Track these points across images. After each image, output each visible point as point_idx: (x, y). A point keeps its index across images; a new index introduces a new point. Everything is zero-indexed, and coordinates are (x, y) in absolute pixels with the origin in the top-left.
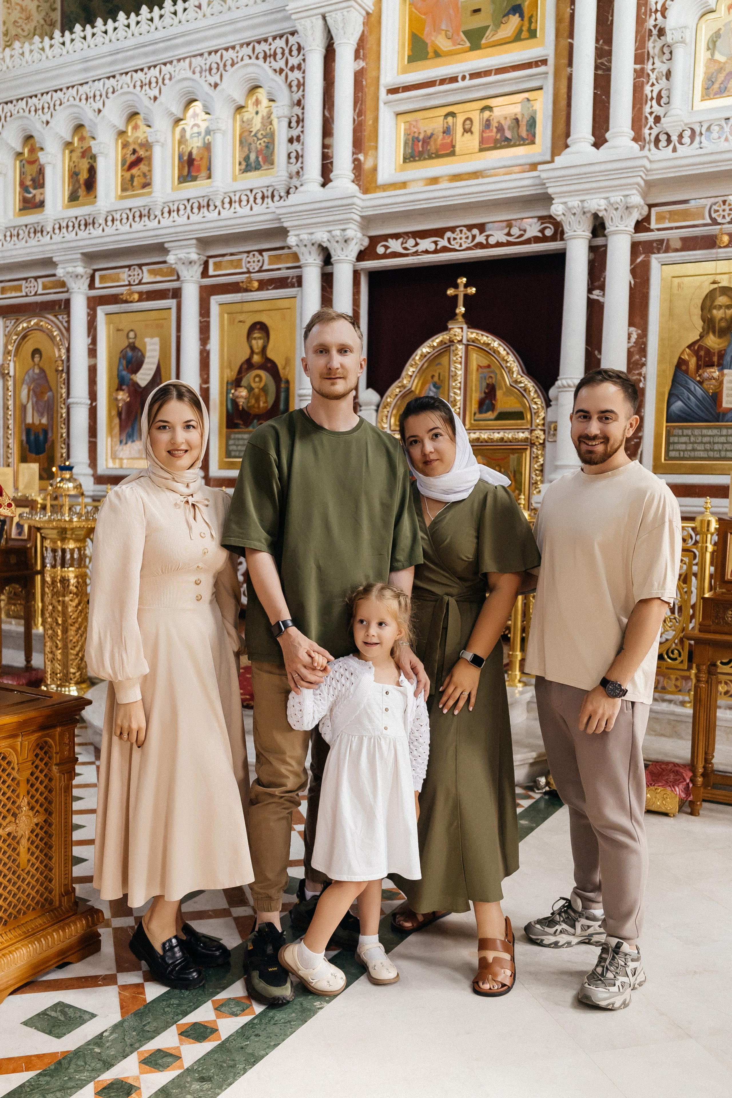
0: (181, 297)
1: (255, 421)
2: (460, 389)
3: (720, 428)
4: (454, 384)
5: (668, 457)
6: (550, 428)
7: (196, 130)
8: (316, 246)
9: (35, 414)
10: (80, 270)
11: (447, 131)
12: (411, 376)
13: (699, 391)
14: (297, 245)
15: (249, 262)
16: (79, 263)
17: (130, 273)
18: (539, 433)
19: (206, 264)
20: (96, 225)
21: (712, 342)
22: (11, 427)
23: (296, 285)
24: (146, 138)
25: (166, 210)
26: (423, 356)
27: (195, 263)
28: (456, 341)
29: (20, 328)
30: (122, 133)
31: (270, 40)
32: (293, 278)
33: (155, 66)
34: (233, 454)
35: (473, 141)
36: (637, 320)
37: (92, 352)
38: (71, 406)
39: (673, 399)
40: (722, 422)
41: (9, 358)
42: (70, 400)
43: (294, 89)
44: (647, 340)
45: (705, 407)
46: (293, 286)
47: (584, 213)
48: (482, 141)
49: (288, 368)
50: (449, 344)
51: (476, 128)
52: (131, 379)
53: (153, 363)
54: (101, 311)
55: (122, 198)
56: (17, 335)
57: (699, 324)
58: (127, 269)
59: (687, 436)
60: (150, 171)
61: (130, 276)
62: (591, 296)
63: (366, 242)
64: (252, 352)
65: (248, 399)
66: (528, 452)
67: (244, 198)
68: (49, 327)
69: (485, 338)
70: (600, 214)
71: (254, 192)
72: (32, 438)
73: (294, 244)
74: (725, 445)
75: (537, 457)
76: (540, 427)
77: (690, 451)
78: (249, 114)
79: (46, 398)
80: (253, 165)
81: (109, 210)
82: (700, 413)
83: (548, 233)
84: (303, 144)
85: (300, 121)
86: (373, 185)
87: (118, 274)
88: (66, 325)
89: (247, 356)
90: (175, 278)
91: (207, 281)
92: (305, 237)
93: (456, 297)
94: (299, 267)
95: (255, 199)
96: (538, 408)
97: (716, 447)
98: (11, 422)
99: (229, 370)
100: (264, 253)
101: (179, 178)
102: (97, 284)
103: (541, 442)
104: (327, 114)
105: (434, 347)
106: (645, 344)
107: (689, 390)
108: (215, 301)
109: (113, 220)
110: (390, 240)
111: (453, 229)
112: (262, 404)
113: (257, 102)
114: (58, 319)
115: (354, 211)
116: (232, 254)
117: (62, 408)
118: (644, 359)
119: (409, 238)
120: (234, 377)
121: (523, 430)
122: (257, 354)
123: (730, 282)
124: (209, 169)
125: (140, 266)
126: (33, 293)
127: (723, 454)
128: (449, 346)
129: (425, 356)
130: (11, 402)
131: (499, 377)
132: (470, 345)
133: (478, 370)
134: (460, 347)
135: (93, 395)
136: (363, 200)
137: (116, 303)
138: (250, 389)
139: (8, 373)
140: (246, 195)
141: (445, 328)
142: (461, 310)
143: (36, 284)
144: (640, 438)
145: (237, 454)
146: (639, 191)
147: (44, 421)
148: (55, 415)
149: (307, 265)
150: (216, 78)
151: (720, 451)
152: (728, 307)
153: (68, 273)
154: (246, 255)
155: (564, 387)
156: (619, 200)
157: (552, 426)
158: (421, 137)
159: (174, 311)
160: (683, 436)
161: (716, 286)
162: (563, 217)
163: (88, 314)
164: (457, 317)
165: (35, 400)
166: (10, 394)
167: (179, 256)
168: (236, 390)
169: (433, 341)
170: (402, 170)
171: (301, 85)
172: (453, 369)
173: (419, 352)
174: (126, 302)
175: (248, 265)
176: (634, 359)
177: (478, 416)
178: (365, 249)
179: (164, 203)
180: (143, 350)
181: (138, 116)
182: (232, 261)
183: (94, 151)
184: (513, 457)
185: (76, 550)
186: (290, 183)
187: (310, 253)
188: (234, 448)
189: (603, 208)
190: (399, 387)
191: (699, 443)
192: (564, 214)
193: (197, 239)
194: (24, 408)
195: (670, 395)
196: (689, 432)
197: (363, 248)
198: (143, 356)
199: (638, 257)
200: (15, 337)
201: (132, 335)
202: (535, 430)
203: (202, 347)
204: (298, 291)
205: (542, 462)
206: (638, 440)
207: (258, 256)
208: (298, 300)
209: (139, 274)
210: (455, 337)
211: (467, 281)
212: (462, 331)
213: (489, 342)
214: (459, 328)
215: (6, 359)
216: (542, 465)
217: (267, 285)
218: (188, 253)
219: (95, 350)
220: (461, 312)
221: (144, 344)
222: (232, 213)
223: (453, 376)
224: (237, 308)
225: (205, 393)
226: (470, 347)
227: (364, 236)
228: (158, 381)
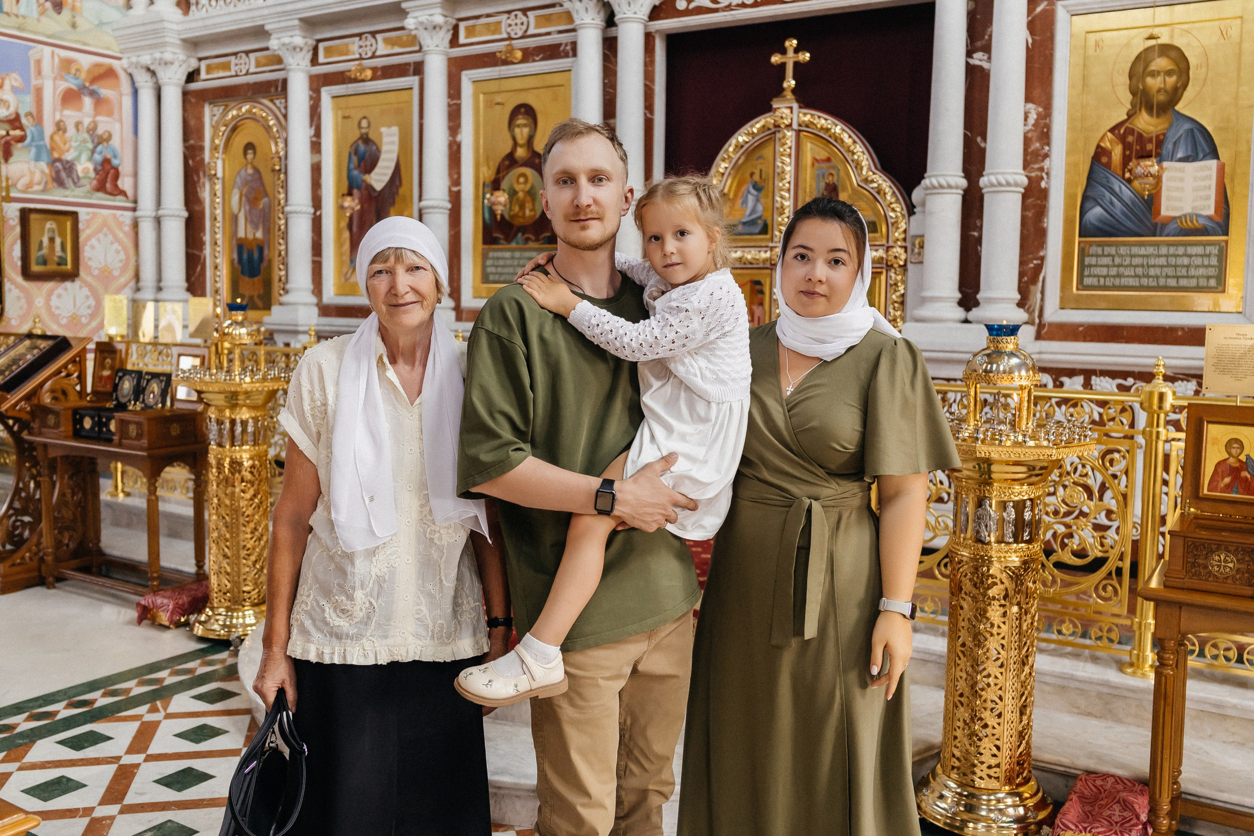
0: (423, 74)
1: (520, 235)
2: (789, 190)
3: (1157, 245)
4: (780, 185)
5: (1081, 286)
6: (914, 245)
9: (249, 226)
10: (299, 40)
12: (723, 174)
13: (1126, 193)
15: (510, 25)
16: (297, 32)
17: (361, 43)
18: (898, 251)
21: (1145, 123)
22: (219, 242)
23: (571, 53)
26: (739, 146)
27: (441, 28)
28: (783, 126)
29: (230, 116)
32: (566, 45)
34: (491, 278)
36: (1037, 92)
37: (316, 146)
38: (289, 216)
39: (1088, 205)
40: (1161, 235)
41: (216, 155)
42: (287, 209)
44: (1050, 121)
45: (1135, 215)
46: (567, 56)
50: (773, 130)
52: (364, 181)
53: (390, 160)
54: (326, 95)
56: (226, 125)
57: (1126, 98)
58: (357, 39)
59: (1109, 255)
61: (361, 47)
62: (971, 61)
64: (515, 144)
65: (508, 205)
66: (883, 277)
68: (264, 115)
69: (823, 121)
72: (245, 256)
74: (1165, 269)
75: (896, 284)
76: (899, 243)
77: (1114, 277)
79: (261, 206)
82: (1128, 224)
87: (347, 45)
88: (283, 111)
89: (508, 150)
90: (417, 48)
91: (457, 52)
93: (783, 66)
94: (574, 30)
96: (897, 217)
97: (1152, 272)
98: (219, 236)
99: (485, 169)
100: (529, 13)
102: (321, 59)
103: (902, 263)
105: (753, 135)
106: (1048, 127)
107: (1112, 192)
108: (467, 77)
112: (527, 212)
114: (275, 104)
116: (488, 16)
117: (279, 218)
118: (1047, 148)
120: (492, 178)
122: (522, 146)
123: (1172, 37)
125: (373, 34)
126: (244, 72)
127: (1162, 282)
128: (774, 133)
129: (742, 146)
130: (219, 212)
131: (842, 173)
132: (802, 131)
133: (813, 165)
134: (789, 134)
135: (317, 202)
137: (343, 82)
138: (513, 193)
139: (215, 175)
141: (768, 109)
142: (790, 83)
143: (247, 60)
144: (1042, 259)
145: (497, 277)
147: (259, 235)
148: (272, 226)
149: (582, 26)
151: (1157, 277)
152: (1169, 73)
153: (284, 45)
154: (506, 16)
155: (934, 187)
157: (917, 242)
159: (415, 92)
160: (1103, 255)
161: (1152, 42)
163: (311, 98)
164: (785, 93)
165: (248, 208)
166: (218, 200)
167: (420, 19)
168: (492, 195)
169: (752, 126)
172: (780, 164)
173: (733, 141)
174: (356, 80)
175: (509, 30)
176: (1032, 148)
178: (661, 4)
180: (379, 145)
182: (488, 24)
185: (250, 421)
187: (587, 9)
188: (493, 270)
191: (1127, 266)
194: (235, 219)
195: (1085, 198)
196: (1113, 250)
197: (657, 3)
198: (379, 150)
199: (1038, 5)
200: (223, 129)
201: (364, 123)
202: (892, 247)
203: (451, 138)
204: (573, 62)
205: (902, 292)
206: (1039, 262)
207: (521, 17)
208: (572, 73)
209: (371, 45)
210: (782, 121)
211: (798, 44)
212: (792, 112)
213: (829, 126)
214: (787, 107)
215: (212, 156)
216: (903, 295)
217: (533, 55)
218: (432, 15)
219: (320, 144)
220: (789, 86)
221: (380, 135)
223: (779, 174)
224: (495, 86)
225: (456, 198)
226: (802, 134)
228: (397, 183)
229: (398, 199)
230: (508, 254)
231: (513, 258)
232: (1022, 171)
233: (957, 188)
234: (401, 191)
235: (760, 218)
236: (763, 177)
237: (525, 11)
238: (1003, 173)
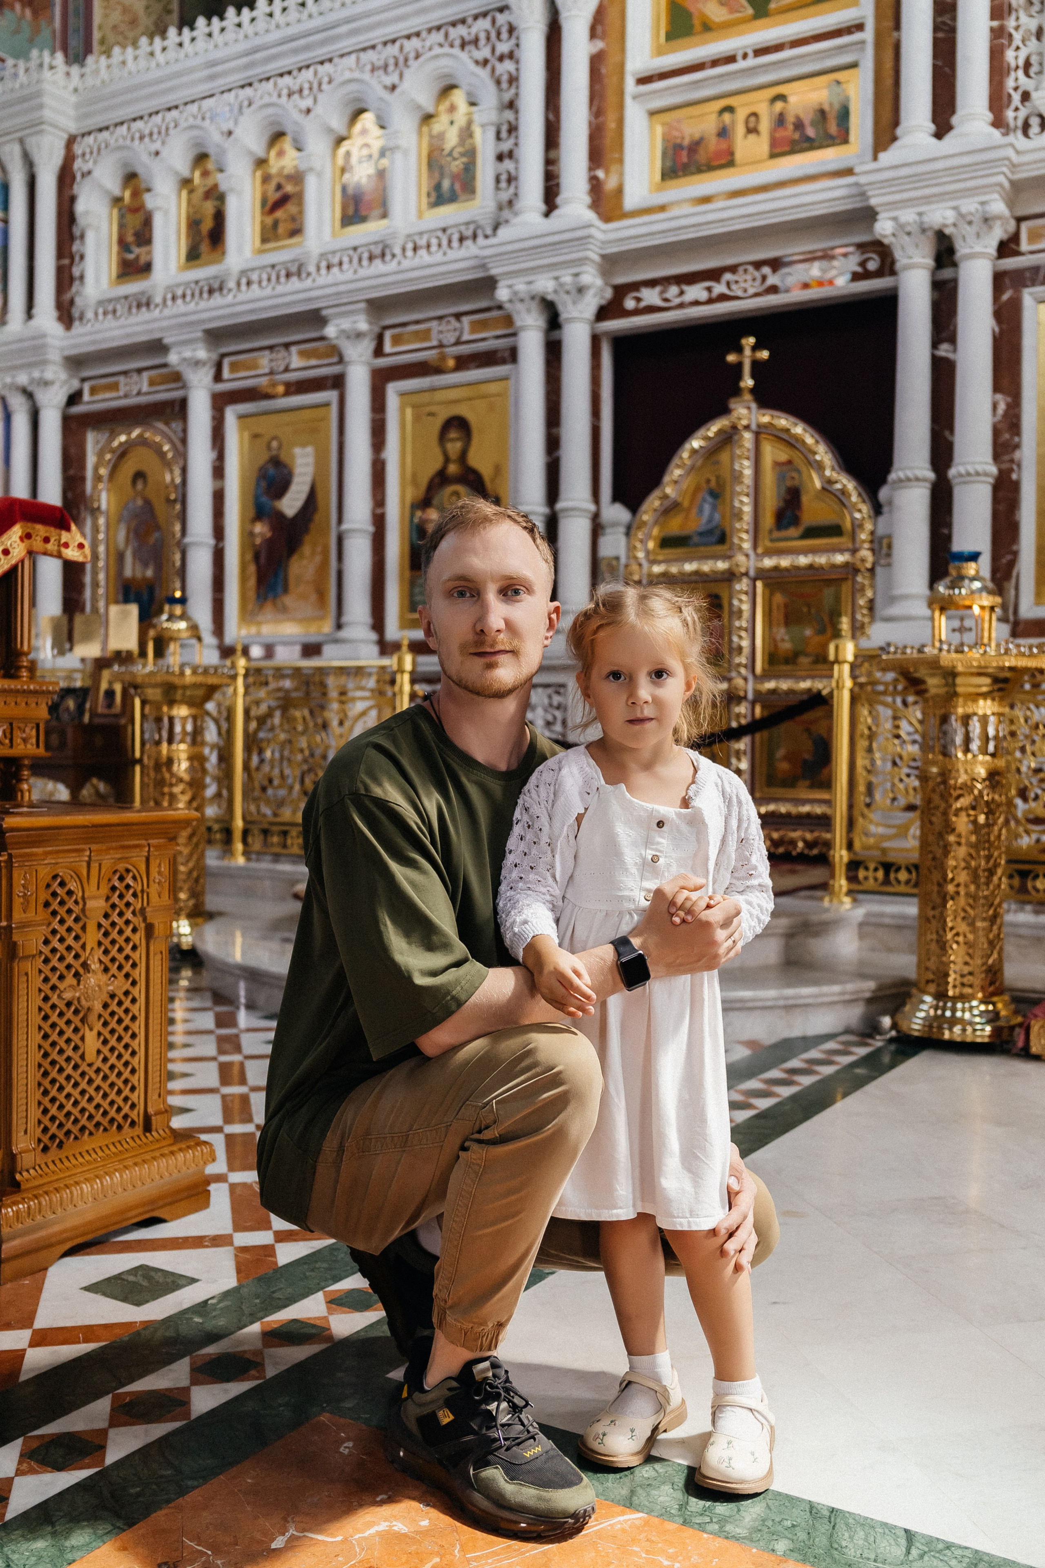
0: (344, 387)
2: (747, 495)
4: (738, 489)
6: (880, 543)
7: (365, 152)
8: (537, 300)
9: (137, 564)
10: (202, 353)
11: (723, 133)
12: (676, 481)
14: (510, 301)
15: (441, 332)
16: (201, 345)
17: (271, 356)
18: (865, 553)
19: (380, 339)
20: (225, 291)
22: (102, 584)
23: (508, 360)
24: (296, 167)
25: (324, 264)
26: (694, 452)
27: (364, 336)
28: (740, 427)
29: (117, 443)
30: (261, 163)
31: (470, 20)
32: (503, 351)
33: (308, 67)
35: (761, 144)
36: (1004, 383)
37: (218, 472)
38: (187, 548)
41: (100, 486)
42: (186, 540)
43: (505, 85)
44: (1022, 411)
46: (503, 362)
48: (774, 143)
49: (497, 479)
50: (731, 431)
51: (765, 126)
52: (274, 507)
54: (231, 415)
55: (261, 252)
56: (113, 452)
58: (267, 352)
60: (301, 212)
61: (272, 360)
62: (937, 353)
63: (609, 294)
64: (447, 460)
66: (848, 583)
67: (434, 241)
68: (158, 439)
69: (783, 422)
71: (448, 232)
72: (132, 598)
73: (504, 299)
75: (862, 589)
76: (865, 545)
78: (439, 125)
79: (152, 541)
80: (446, 195)
81: (242, 269)
83: (871, 266)
84: (517, 162)
85: (513, 129)
86: (617, 212)
87: (255, 359)
88: (180, 434)
89: (439, 466)
90: (336, 359)
91: (382, 362)
92: (521, 287)
93: (739, 365)
94: (513, 334)
95: (450, 241)
96: (863, 518)
98: (102, 577)
99: (413, 487)
100: (463, 318)
101: (342, 219)
102: (225, 375)
103: (868, 566)
104: (551, 117)
105: (708, 439)
106: (1017, 417)
108: (393, 390)
109: (249, 283)
110: (643, 289)
111: (733, 269)
113: (452, 109)
114: (170, 427)
115: (590, 246)
116: (417, 322)
117: (174, 552)
118: (1016, 439)
119: (670, 284)
120: (421, 497)
121: (841, 551)
122: (454, 461)
124: (384, 204)
125: (287, 346)
126: (135, 392)
128: (731, 436)
129: (696, 452)
132: (761, 433)
133: (773, 468)
134: (748, 436)
135: (219, 533)
136: (604, 232)
137: (253, 400)
139: (99, 508)
140: (438, 238)
141: (724, 410)
142: (748, 382)
143: (138, 379)
144: (1014, 554)
146: (1003, 198)
147: (150, 573)
148: (165, 562)
149: (523, 328)
150: (394, 78)
153: (184, 360)
154: (436, 322)
155: (900, 481)
156: (973, 210)
157: (884, 542)
158: (686, 142)
159: (334, 408)
162: (891, 239)
163: (214, 418)
164: (742, 393)
165: (136, 544)
166: (101, 537)
167: (342, 327)
168: (423, 512)
169: (708, 430)
170: (659, 189)
171: (513, 80)
172: (737, 468)
173: (687, 446)
174: (268, 396)
175: (440, 336)
176: (1001, 440)
177: (776, 534)
178: (607, 304)
179: (322, 255)
180: (290, 466)
181: (282, 138)
182: (416, 333)
183: (223, 187)
184: (828, 593)
186: (499, 217)
187: (528, 310)
189: (950, 222)
190: (660, 498)
192: (893, 235)
193: (368, 302)
194: (121, 557)
197: (603, 302)
198: (291, 474)
199: (1004, 293)
200: (108, 457)
201: (274, 444)
202: (858, 550)
203: (374, 456)
204: (511, 369)
205: (870, 596)
206: (1012, 557)
207: (454, 323)
208: (511, 382)
209: (284, 358)
210: (738, 422)
211: (755, 342)
212: (749, 413)
213: (789, 427)
214: (744, 408)
215: (95, 487)
216: (870, 600)
217: (467, 362)
218: (354, 322)
219: (222, 469)
220: (746, 386)
221: (292, 457)
222: (417, 262)
223: (737, 477)
224: (426, 398)
225: (379, 521)
226: (763, 436)
227: (606, 284)
228: (312, 508)
229: (311, 528)
232: (990, 461)
233: (924, 480)
234: (317, 517)
235: (716, 527)
237: (458, 316)
238: (973, 463)
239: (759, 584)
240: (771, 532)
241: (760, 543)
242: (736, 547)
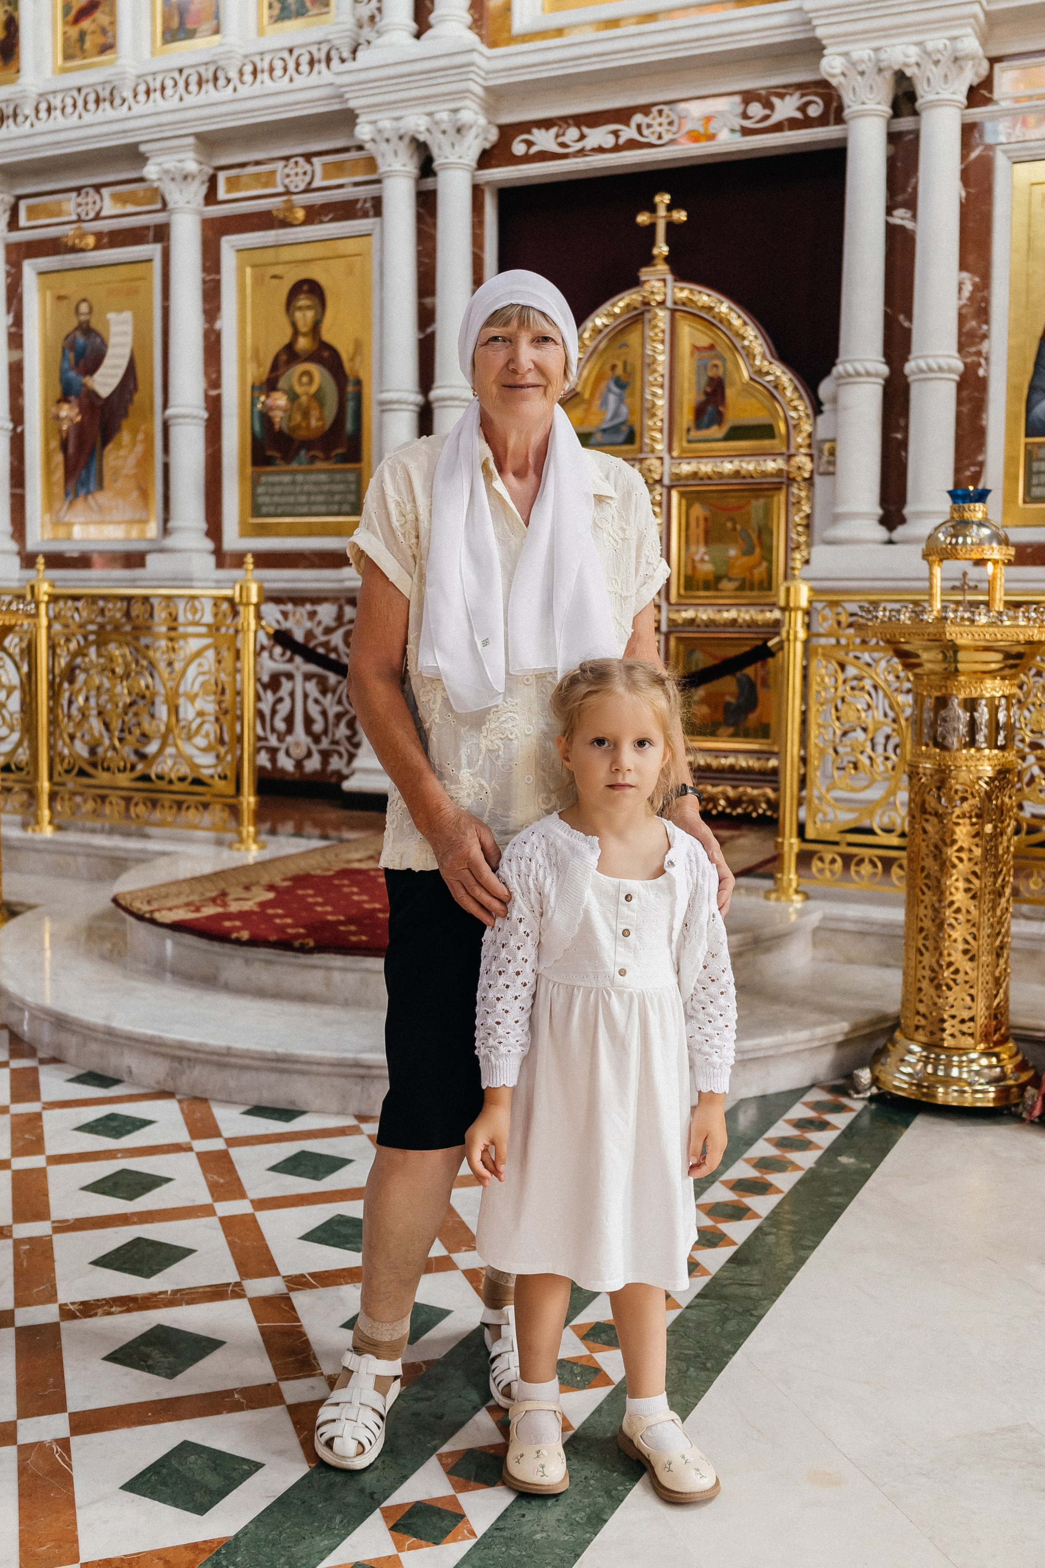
0: (168, 239)
1: (303, 452)
2: (662, 386)
4: (651, 379)
5: (1029, 498)
6: (821, 451)
8: (407, 140)
14: (373, 140)
15: (288, 176)
17: (79, 200)
18: (802, 460)
19: (213, 181)
20: (20, 119)
23: (371, 213)
25: (142, 88)
27: (194, 178)
28: (653, 303)
32: (365, 202)
34: (264, 510)
36: (973, 258)
37: (15, 340)
39: (1036, 396)
44: (989, 294)
46: (365, 215)
47: (880, 70)
49: (358, 359)
50: (643, 308)
52: (84, 385)
54: (30, 270)
55: (64, 71)
58: (74, 194)
60: (113, 23)
61: (79, 205)
62: (891, 220)
63: (493, 135)
64: (296, 333)
65: (289, 412)
66: (783, 494)
67: (278, 64)
69: (705, 298)
70: (908, 72)
71: (296, 53)
73: (367, 137)
75: (799, 503)
76: (803, 451)
80: (293, 7)
81: (41, 91)
83: (814, 111)
86: (505, 35)
87: (59, 203)
89: (286, 340)
90: (159, 206)
91: (215, 211)
92: (387, 124)
93: (652, 227)
94: (377, 181)
95: (298, 65)
96: (800, 418)
99: (255, 365)
100: (315, 160)
101: (164, 33)
102: (23, 222)
103: (807, 475)
105: (615, 316)
106: (987, 300)
108: (229, 245)
109: (49, 110)
110: (535, 131)
111: (645, 109)
112: (314, 423)
115: (472, 76)
116: (258, 163)
118: (985, 327)
119: (569, 126)
120: (264, 377)
121: (774, 456)
122: (305, 335)
124: (217, 16)
125: (97, 188)
128: (642, 314)
129: (600, 330)
131: (729, 365)
132: (678, 310)
133: (692, 354)
134: (662, 314)
135: (17, 414)
136: (487, 58)
137: (55, 252)
138: (293, 397)
140: (282, 59)
141: (635, 282)
142: (662, 249)
144: (981, 465)
145: (272, 509)
146: (976, 33)
149: (390, 174)
154: (281, 164)
155: (849, 375)
156: (941, 47)
157: (827, 446)
159: (157, 265)
162: (842, 79)
163: (9, 274)
164: (656, 261)
167: (167, 166)
168: (268, 396)
169: (614, 305)
170: (553, 7)
172: (650, 353)
174: (74, 250)
175: (287, 181)
176: (969, 327)
177: (696, 434)
178: (494, 147)
179: (139, 77)
180: (104, 335)
182: (258, 175)
184: (757, 506)
186: (358, 35)
187: (396, 153)
188: (267, 499)
189: (912, 60)
192: (844, 74)
193: (198, 136)
195: (1032, 389)
197: (488, 146)
198: (104, 345)
199: (974, 150)
201: (84, 308)
202: (794, 455)
203: (207, 326)
204: (374, 223)
205: (808, 511)
206: (977, 469)
207: (304, 165)
208: (375, 240)
209: (94, 203)
210: (652, 297)
211: (671, 200)
212: (665, 286)
213: (712, 305)
214: (659, 280)
216: (808, 516)
217: (320, 214)
218: (181, 161)
219: (21, 336)
220: (661, 253)
221: (107, 324)
222: (257, 88)
223: (650, 365)
224: (269, 256)
225: (214, 405)
226: (678, 315)
227: (490, 123)
228: (132, 386)
229: (132, 409)
230: (286, 479)
231: (293, 483)
232: (956, 354)
233: (877, 375)
234: (138, 397)
235: (623, 423)
236: (629, 368)
237: (308, 157)
238: (935, 356)
239: (675, 495)
240: (689, 430)
241: (676, 445)
242: (646, 449)
